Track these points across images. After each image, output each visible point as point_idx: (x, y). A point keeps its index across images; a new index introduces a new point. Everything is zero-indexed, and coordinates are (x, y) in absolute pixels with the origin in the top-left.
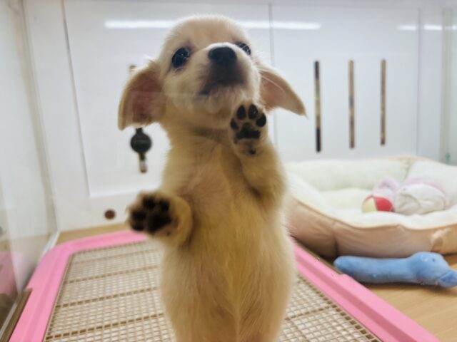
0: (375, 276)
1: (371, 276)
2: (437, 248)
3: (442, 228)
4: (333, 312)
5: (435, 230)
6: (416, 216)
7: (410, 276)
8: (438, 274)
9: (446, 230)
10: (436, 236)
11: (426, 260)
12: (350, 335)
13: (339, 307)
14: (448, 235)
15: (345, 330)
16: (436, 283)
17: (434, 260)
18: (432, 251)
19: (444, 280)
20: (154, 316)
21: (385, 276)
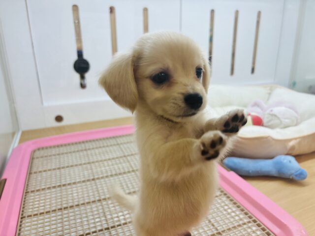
0: (251, 171)
1: (248, 172)
2: (290, 152)
3: (296, 139)
4: (224, 199)
5: (290, 140)
6: (278, 130)
7: (274, 172)
8: (293, 172)
9: (298, 140)
10: (291, 144)
11: (285, 161)
12: (237, 215)
13: (228, 195)
14: (299, 143)
15: (233, 212)
16: (291, 177)
17: (290, 162)
18: (288, 154)
19: (296, 176)
20: (99, 200)
21: (258, 172)
